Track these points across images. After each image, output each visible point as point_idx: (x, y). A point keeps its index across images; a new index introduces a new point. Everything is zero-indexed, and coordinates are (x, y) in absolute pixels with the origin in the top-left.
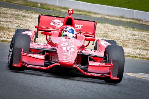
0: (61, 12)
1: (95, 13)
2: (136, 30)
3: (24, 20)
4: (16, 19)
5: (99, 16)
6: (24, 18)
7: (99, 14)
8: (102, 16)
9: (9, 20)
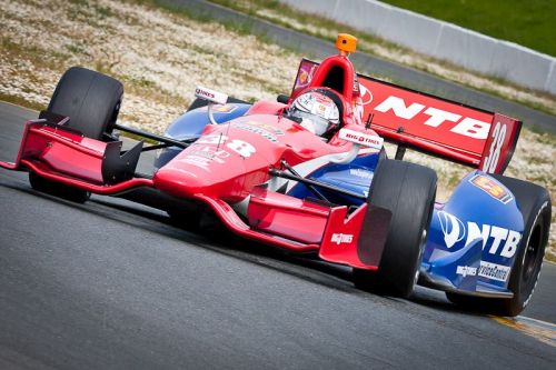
0: (255, 18)
1: (391, 46)
2: (548, 143)
3: (102, 26)
4: (69, 18)
5: (407, 59)
6: (102, 19)
7: (406, 51)
8: (419, 62)
9: (41, 15)
